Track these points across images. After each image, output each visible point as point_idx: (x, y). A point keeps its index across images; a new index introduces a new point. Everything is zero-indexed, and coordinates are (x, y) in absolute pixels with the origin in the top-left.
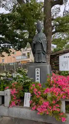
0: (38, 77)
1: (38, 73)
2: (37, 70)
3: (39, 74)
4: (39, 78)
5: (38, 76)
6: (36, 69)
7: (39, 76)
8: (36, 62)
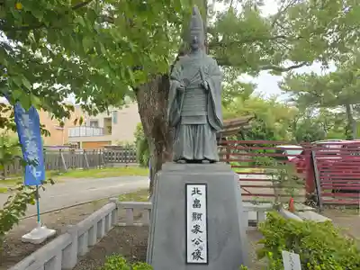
0: (198, 222)
1: (197, 204)
2: (194, 192)
3: (202, 210)
4: (202, 224)
5: (196, 216)
6: (190, 188)
7: (203, 217)
8: (184, 159)
